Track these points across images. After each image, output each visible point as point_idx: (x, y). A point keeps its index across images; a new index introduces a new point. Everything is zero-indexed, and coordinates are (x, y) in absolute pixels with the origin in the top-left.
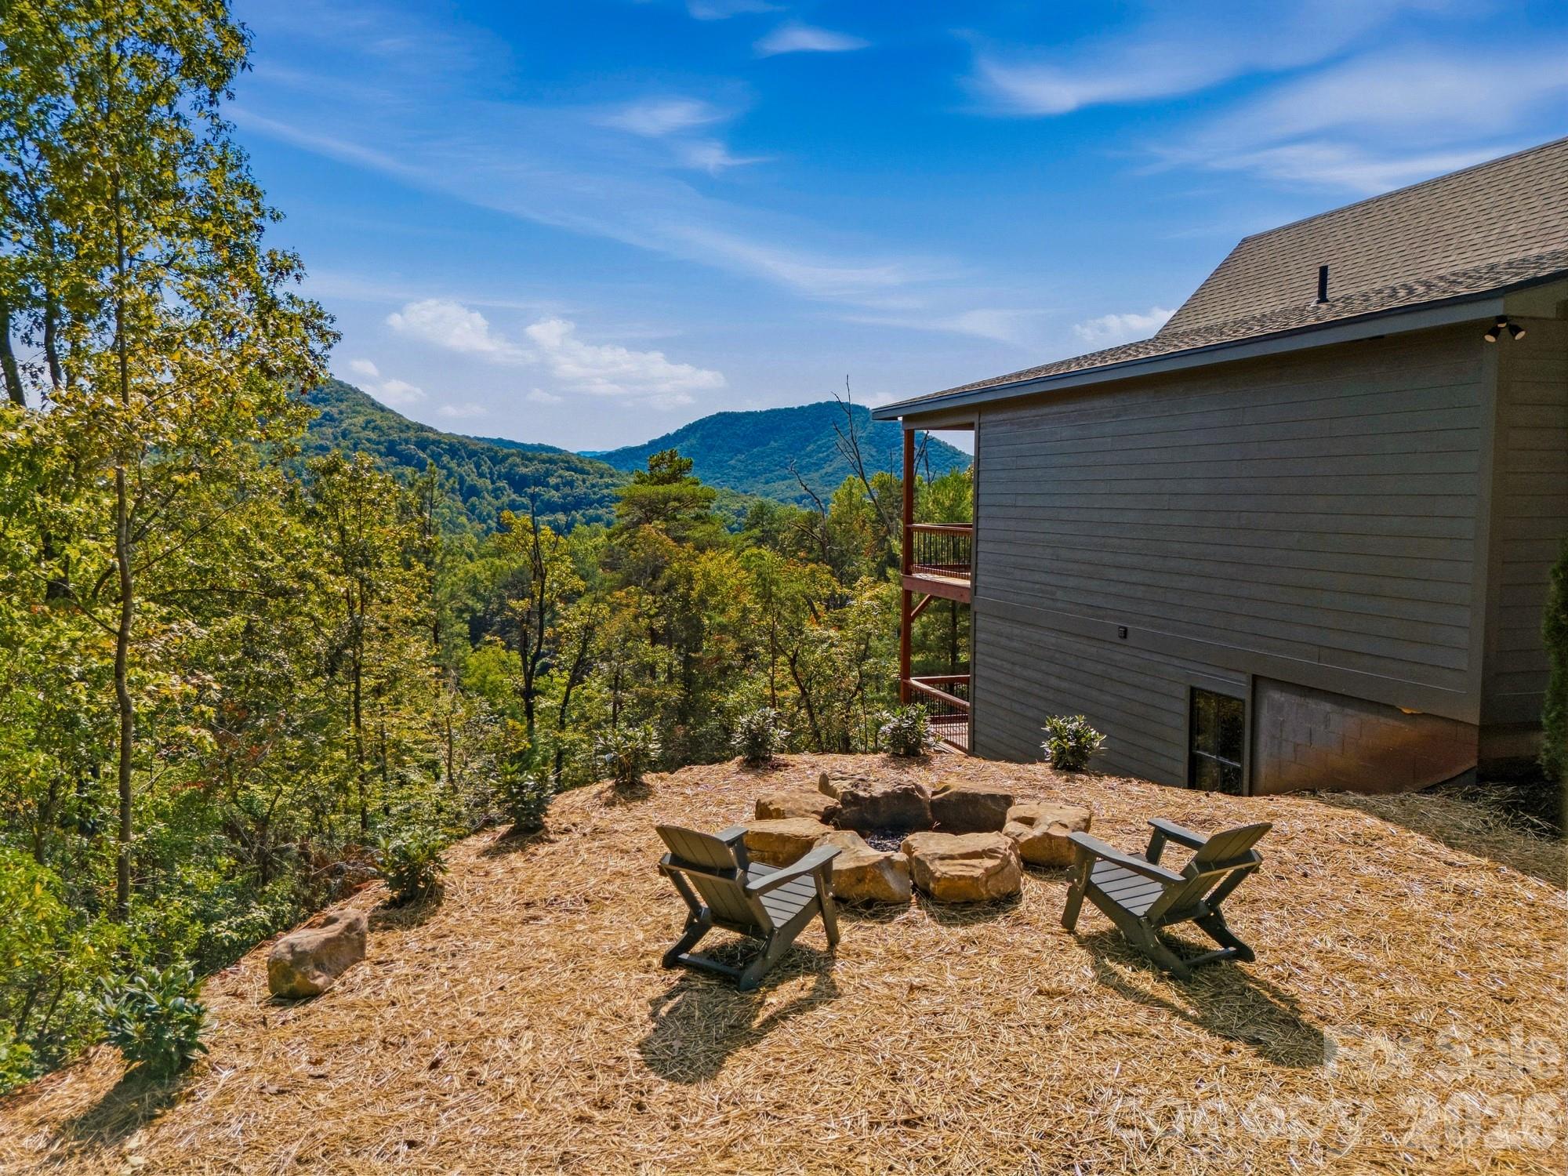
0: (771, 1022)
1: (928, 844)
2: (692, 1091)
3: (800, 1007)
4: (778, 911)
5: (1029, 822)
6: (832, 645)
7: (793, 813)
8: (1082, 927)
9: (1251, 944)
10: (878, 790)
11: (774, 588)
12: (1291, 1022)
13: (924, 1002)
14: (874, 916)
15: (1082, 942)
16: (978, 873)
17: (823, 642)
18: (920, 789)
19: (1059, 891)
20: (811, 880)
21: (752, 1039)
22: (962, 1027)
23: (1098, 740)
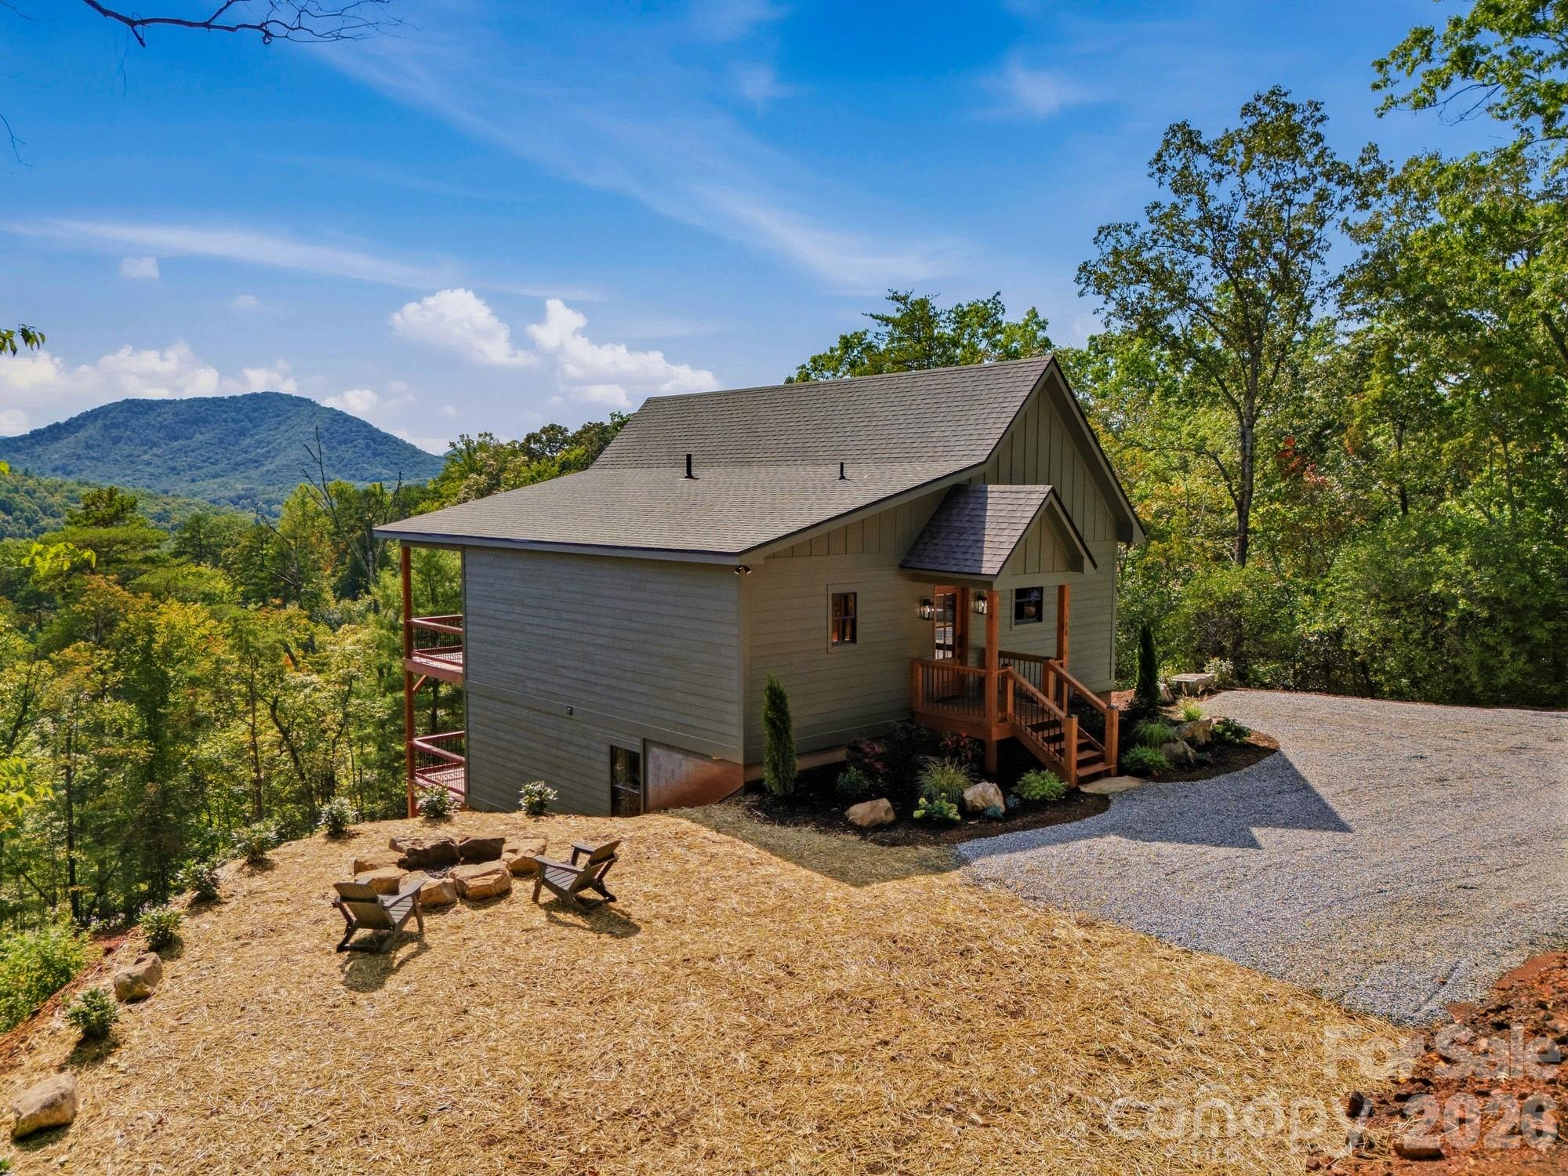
0: (402, 964)
1: (464, 872)
2: (375, 994)
3: (414, 955)
4: (397, 915)
5: (514, 851)
6: (315, 690)
7: (381, 866)
8: (542, 900)
9: (616, 895)
10: (428, 845)
11: (251, 639)
12: (627, 923)
13: (470, 944)
14: (439, 912)
15: (541, 906)
16: (490, 882)
17: (305, 686)
18: (452, 841)
19: (531, 884)
20: (410, 899)
21: (395, 971)
22: (490, 950)
23: (551, 794)
